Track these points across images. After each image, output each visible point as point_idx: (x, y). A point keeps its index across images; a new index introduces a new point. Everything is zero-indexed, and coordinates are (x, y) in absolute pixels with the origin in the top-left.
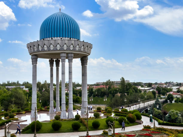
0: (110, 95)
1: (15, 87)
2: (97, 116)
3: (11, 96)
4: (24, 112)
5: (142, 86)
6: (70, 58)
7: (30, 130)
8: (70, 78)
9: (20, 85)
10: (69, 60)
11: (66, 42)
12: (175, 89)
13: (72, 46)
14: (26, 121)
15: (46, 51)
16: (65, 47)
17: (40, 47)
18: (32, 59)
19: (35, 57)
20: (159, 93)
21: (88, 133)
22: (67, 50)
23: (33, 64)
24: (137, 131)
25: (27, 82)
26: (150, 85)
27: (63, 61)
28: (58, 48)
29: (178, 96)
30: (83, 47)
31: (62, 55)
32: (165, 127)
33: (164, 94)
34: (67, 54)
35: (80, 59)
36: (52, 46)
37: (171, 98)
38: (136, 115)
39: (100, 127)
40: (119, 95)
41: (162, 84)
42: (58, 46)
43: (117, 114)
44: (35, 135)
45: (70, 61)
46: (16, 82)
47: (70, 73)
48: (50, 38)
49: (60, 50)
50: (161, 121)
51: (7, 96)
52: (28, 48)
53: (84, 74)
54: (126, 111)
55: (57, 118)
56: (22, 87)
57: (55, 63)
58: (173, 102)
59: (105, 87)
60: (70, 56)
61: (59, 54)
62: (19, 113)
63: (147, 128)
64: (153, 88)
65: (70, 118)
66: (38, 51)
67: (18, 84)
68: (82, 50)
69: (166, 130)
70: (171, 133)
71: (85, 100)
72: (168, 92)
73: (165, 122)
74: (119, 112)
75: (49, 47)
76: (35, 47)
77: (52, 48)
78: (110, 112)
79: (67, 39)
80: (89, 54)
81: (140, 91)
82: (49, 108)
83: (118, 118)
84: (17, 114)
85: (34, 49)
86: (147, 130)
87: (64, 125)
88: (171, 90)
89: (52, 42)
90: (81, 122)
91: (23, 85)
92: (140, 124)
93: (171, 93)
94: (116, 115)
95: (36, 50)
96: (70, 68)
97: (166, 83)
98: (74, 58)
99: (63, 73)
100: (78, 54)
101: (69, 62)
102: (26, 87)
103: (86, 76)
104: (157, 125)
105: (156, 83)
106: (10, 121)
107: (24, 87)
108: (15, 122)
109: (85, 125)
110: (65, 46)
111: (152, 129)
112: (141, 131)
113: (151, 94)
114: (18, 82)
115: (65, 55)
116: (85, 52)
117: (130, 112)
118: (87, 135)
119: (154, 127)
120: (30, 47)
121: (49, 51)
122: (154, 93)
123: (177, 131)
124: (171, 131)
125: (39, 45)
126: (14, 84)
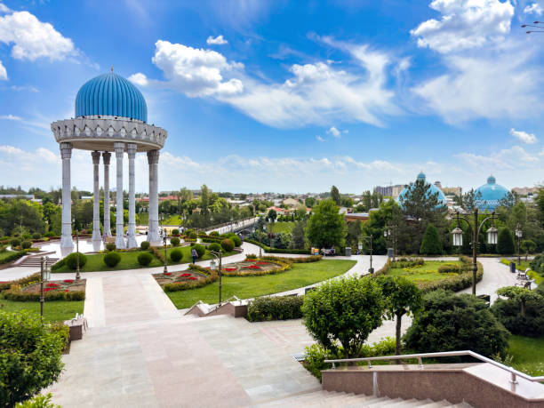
0: (185, 211)
1: (15, 196)
2: (175, 243)
3: (14, 211)
4: (47, 239)
5: (233, 199)
6: (131, 152)
7: (65, 266)
8: (131, 184)
9: (24, 193)
10: (129, 154)
11: (125, 124)
12: (277, 202)
13: (134, 132)
14: (55, 252)
15: (88, 137)
16: (123, 133)
17: (77, 129)
18: (61, 150)
19: (67, 146)
20: (257, 209)
21: (166, 268)
22: (126, 137)
23: (62, 158)
24: (238, 263)
25: (38, 189)
26: (243, 197)
27: (119, 156)
28: (111, 134)
29: (282, 213)
30: (152, 135)
31: (116, 145)
32: (276, 255)
33: (263, 210)
34: (126, 144)
35: (146, 153)
36: (99, 129)
37: (273, 215)
38: (235, 241)
39: (183, 259)
40: (199, 210)
41: (260, 196)
42: (111, 130)
43: (205, 239)
44: (78, 274)
45: (131, 156)
46: (15, 187)
47: (131, 175)
48: (96, 117)
49: (113, 137)
50: (269, 248)
51: (6, 212)
52: (54, 130)
53: (153, 179)
54: (217, 234)
55: (111, 247)
56: (29, 196)
57: (101, 158)
58: (276, 221)
59: (176, 198)
60: (131, 147)
61: (112, 143)
62: (37, 240)
63: (251, 258)
64: (248, 201)
65: (131, 247)
66: (74, 136)
67: (19, 191)
68: (151, 139)
69: (276, 259)
70: (284, 262)
71: (154, 219)
72: (268, 207)
73: (273, 249)
74: (207, 237)
75: (94, 131)
76: (68, 130)
77: (99, 132)
78: (194, 237)
79: (125, 119)
80: (162, 147)
81: (230, 205)
82: (90, 233)
83: (209, 245)
84: (34, 242)
85: (65, 132)
86: (252, 261)
87: (124, 258)
88: (272, 204)
89: (100, 122)
90: (152, 252)
91: (30, 193)
92: (240, 252)
93: (273, 208)
94: (204, 241)
95: (69, 134)
96: (131, 167)
97: (265, 194)
98: (138, 151)
99: (119, 175)
100: (144, 146)
101: (129, 158)
102: (37, 197)
103: (156, 180)
104: (264, 254)
105: (251, 195)
106: (25, 254)
107: (33, 196)
108: (34, 254)
109: (159, 258)
110: (123, 131)
111: (259, 259)
112: (243, 262)
113: (248, 210)
114: (19, 188)
115: (123, 146)
116: (156, 143)
117: (223, 236)
118: (165, 272)
119: (261, 256)
120: (57, 129)
121: (94, 137)
122: (251, 208)
123: (291, 259)
124: (284, 261)
125: (75, 126)
126: (11, 191)
